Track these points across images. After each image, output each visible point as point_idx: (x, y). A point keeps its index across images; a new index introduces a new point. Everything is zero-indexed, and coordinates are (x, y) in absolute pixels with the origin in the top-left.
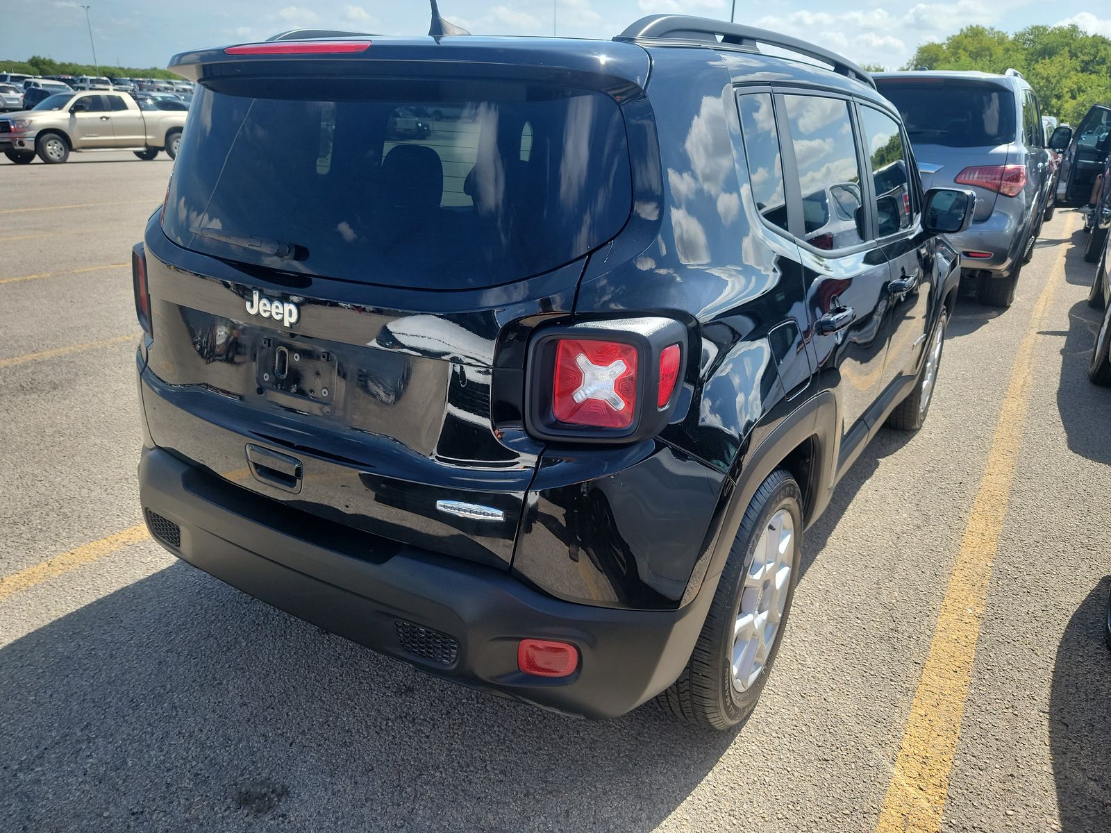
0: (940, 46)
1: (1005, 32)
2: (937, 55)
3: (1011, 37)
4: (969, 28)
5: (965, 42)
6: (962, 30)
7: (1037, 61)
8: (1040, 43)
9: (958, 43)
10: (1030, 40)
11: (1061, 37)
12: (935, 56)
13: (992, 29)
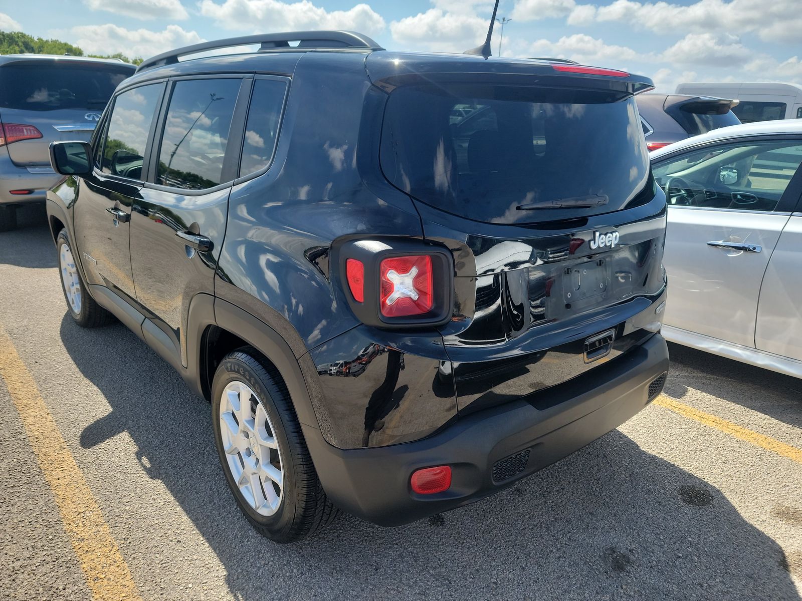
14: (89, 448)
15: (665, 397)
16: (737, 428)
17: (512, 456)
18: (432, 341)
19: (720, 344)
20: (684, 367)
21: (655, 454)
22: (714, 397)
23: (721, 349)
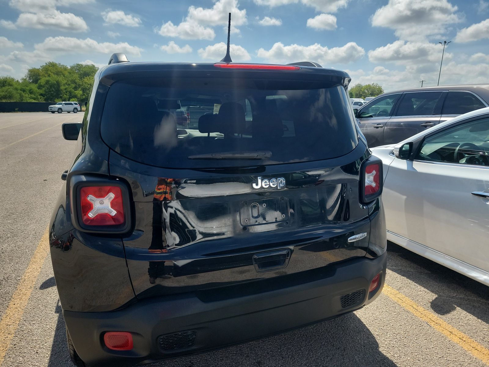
0: (38, 70)
1: (65, 65)
2: (39, 73)
3: (69, 67)
4: (49, 62)
5: (50, 68)
6: (46, 63)
7: (84, 78)
8: (82, 71)
9: (47, 69)
10: (77, 69)
11: (90, 69)
12: (38, 74)
13: (60, 64)
14: (42, 290)
15: (430, 312)
16: (479, 348)
17: (178, 333)
18: (116, 244)
19: (485, 275)
20: (464, 290)
21: (388, 355)
22: (476, 318)
23: (486, 279)
